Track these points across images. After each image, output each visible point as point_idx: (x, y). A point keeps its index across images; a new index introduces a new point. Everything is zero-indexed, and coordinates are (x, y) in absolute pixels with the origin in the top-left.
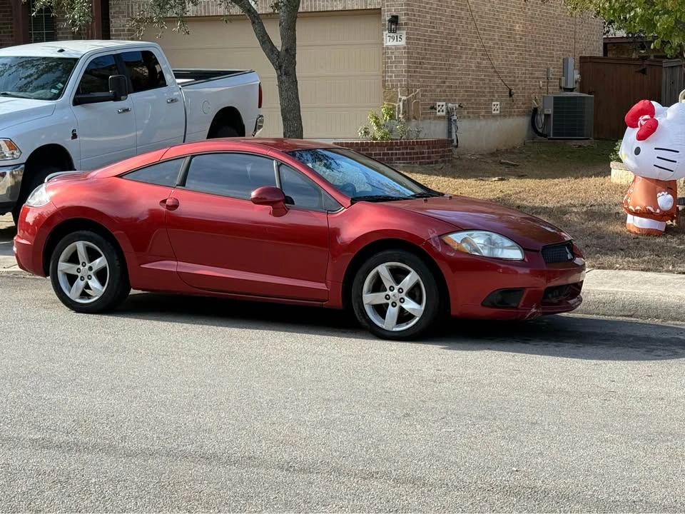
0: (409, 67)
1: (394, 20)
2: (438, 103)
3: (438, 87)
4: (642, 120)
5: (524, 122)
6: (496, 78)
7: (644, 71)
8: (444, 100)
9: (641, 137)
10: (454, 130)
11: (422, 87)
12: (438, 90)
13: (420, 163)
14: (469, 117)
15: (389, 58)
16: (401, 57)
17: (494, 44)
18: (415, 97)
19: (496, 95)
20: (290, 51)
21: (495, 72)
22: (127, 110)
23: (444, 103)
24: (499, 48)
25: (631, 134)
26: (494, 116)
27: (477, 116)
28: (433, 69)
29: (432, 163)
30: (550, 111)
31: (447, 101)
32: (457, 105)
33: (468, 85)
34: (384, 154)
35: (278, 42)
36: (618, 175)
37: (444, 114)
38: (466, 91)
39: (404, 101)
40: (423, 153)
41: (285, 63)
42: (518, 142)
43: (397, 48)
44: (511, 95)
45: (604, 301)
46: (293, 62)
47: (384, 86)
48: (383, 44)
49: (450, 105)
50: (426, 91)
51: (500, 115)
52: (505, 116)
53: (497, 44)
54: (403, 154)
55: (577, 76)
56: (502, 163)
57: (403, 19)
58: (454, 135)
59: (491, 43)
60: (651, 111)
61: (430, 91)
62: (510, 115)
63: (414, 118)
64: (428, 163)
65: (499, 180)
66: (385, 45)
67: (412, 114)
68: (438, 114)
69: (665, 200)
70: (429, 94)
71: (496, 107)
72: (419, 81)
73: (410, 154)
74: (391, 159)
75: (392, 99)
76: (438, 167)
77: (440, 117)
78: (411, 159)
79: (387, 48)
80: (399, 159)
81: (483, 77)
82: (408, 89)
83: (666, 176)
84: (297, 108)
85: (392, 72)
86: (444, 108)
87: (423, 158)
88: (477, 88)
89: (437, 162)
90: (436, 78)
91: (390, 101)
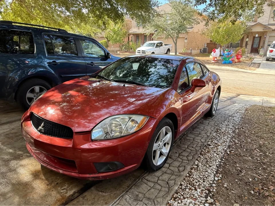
0: (187, 44)
1: (186, 38)
4: (214, 51)
6: (197, 45)
7: (215, 45)
9: (214, 53)
10: (191, 51)
12: (190, 47)
14: (193, 50)
15: (185, 43)
19: (197, 47)
20: (176, 42)
25: (213, 52)
30: (203, 50)
35: (175, 42)
36: (211, 57)
41: (176, 44)
42: (199, 53)
46: (176, 43)
47: (185, 46)
48: (185, 41)
49: (191, 49)
53: (197, 41)
55: (206, 45)
57: (187, 38)
60: (215, 50)
62: (198, 50)
63: (187, 50)
69: (216, 59)
71: (196, 49)
72: (188, 46)
81: (195, 45)
83: (216, 57)
84: (176, 49)
88: (194, 47)
90: (190, 45)
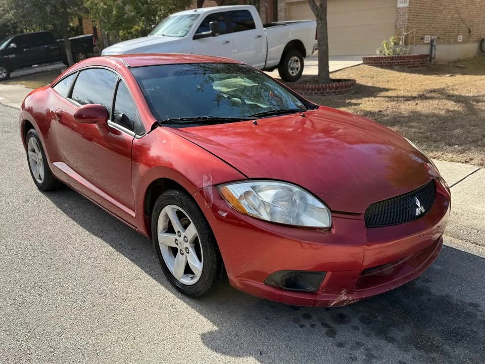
0: (409, 17)
2: (426, 36)
3: (427, 28)
5: (476, 45)
6: (462, 24)
8: (430, 35)
10: (433, 50)
11: (417, 28)
12: (427, 29)
13: (408, 67)
14: (444, 43)
15: (400, 13)
16: (406, 12)
17: (463, 6)
18: (412, 33)
19: (461, 32)
21: (462, 20)
22: (228, 42)
23: (429, 36)
24: (465, 8)
26: (459, 43)
27: (449, 43)
28: (424, 18)
29: (415, 67)
31: (431, 35)
32: (437, 37)
33: (445, 27)
34: (388, 63)
37: (429, 42)
38: (443, 30)
39: (405, 35)
40: (410, 62)
41: (320, 13)
42: (471, 55)
43: (404, 8)
44: (470, 32)
45: (478, 227)
47: (396, 28)
48: (397, 6)
49: (433, 37)
50: (419, 30)
51: (462, 43)
52: (465, 43)
53: (465, 6)
54: (398, 62)
56: (457, 67)
58: (433, 52)
59: (461, 6)
61: (422, 30)
62: (468, 42)
63: (411, 44)
64: (413, 67)
65: (451, 76)
66: (398, 6)
67: (409, 42)
68: (426, 42)
70: (420, 31)
71: (460, 38)
72: (415, 25)
73: (403, 62)
74: (392, 65)
75: (400, 34)
76: (418, 69)
77: (426, 44)
78: (403, 65)
79: (399, 8)
80: (395, 65)
81: (454, 23)
82: (408, 29)
85: (400, 20)
86: (429, 39)
87: (410, 64)
88: (450, 28)
89: (418, 66)
90: (426, 23)
91: (398, 35)
